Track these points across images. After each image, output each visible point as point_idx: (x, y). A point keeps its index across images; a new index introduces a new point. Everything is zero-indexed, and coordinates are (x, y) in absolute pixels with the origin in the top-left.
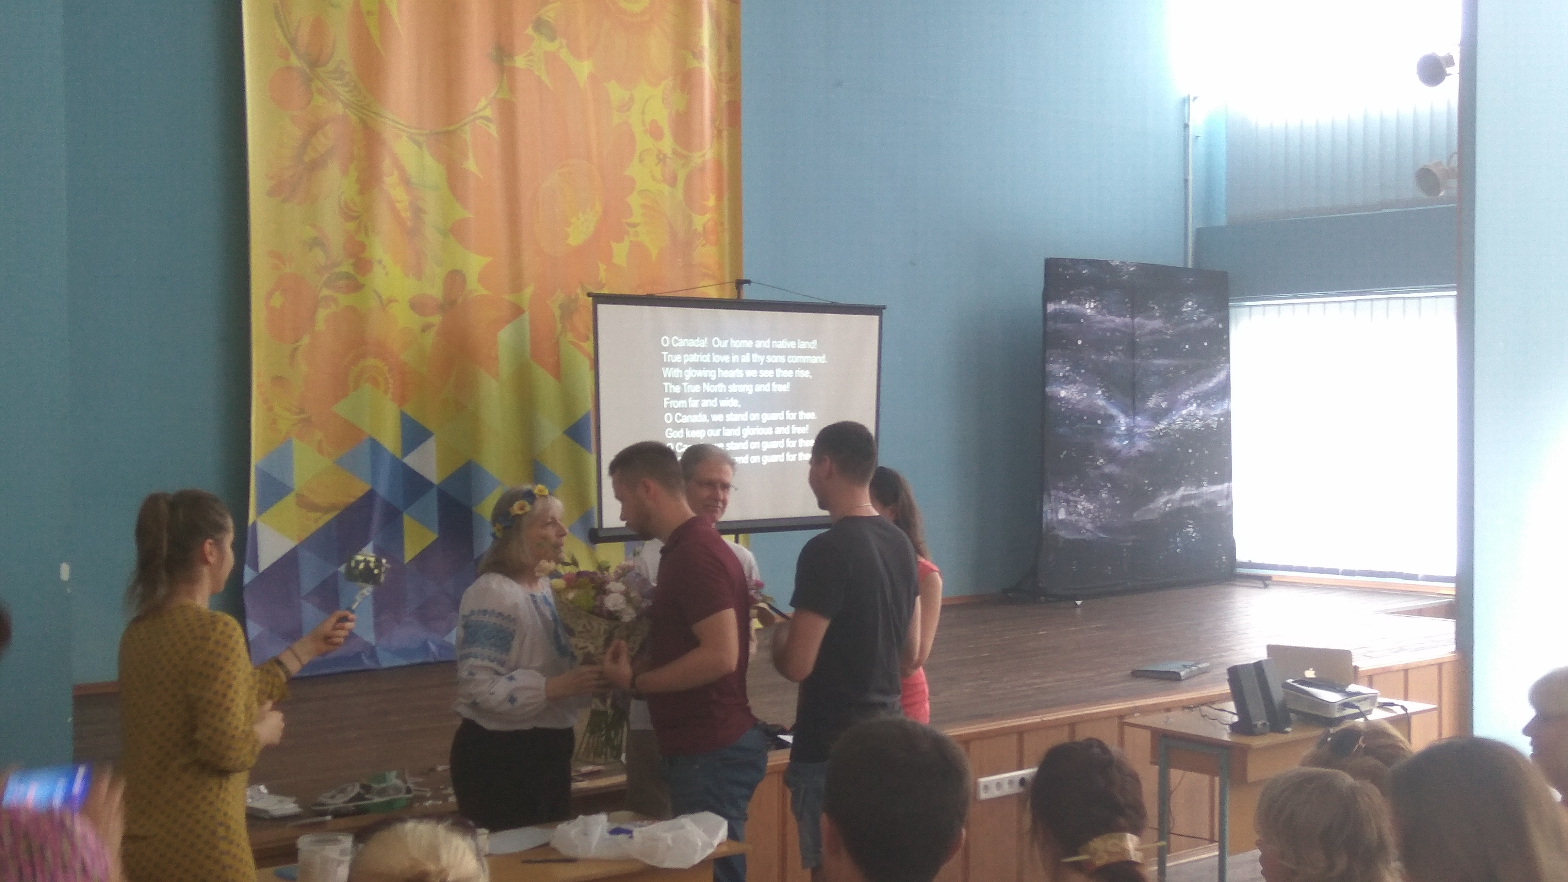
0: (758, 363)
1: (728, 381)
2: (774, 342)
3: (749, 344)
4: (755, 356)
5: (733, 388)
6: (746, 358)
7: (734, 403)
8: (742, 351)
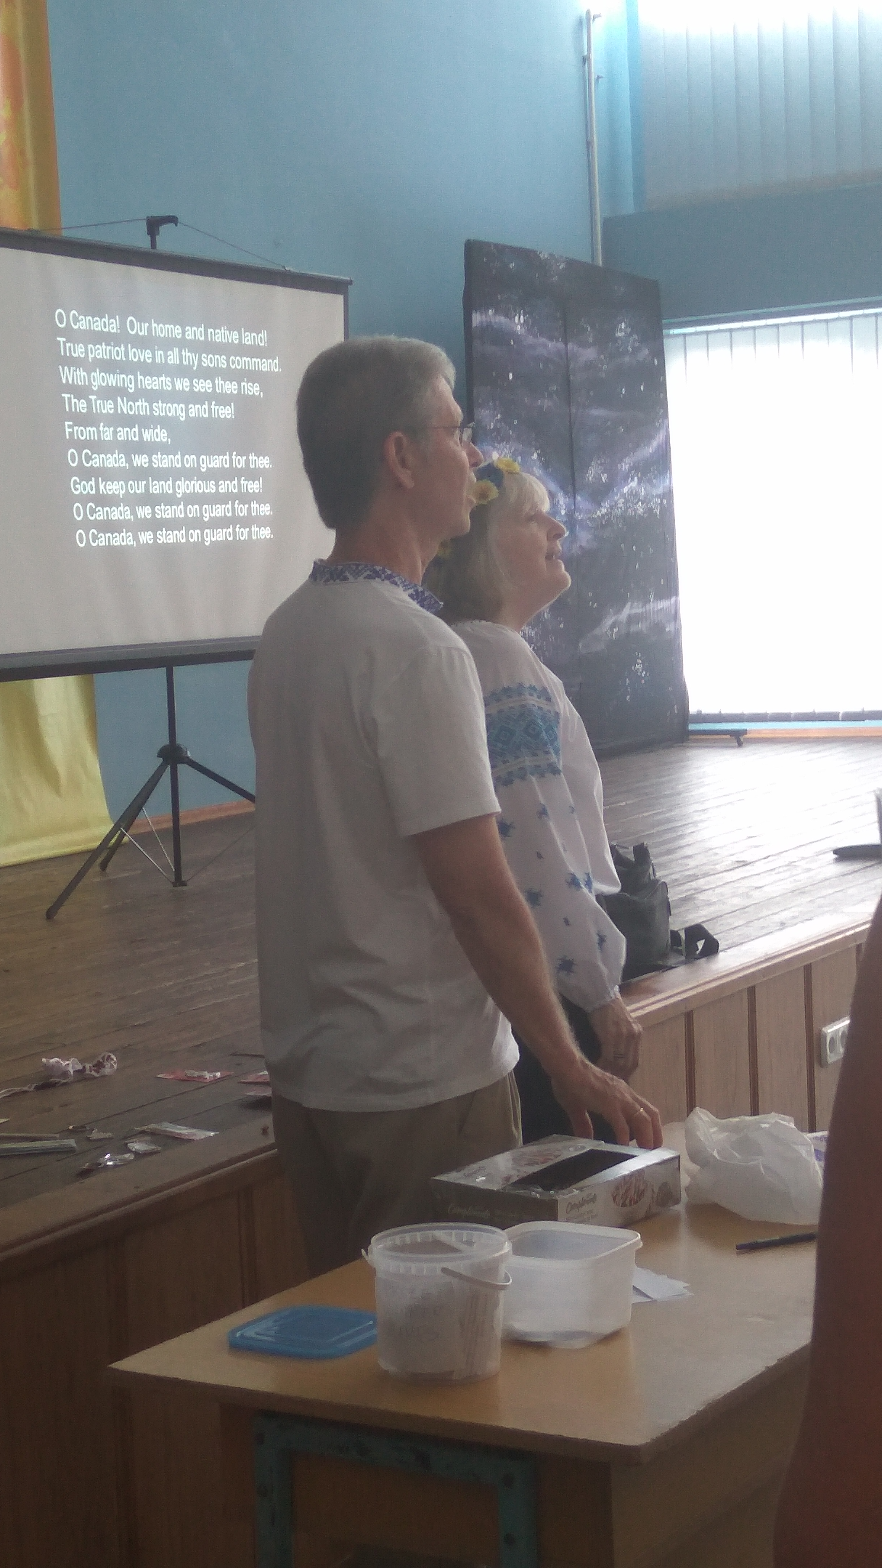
0: (190, 367)
1: (152, 396)
2: (210, 330)
3: (177, 331)
4: (186, 353)
5: (160, 409)
6: (173, 358)
7: (161, 435)
8: (168, 344)
